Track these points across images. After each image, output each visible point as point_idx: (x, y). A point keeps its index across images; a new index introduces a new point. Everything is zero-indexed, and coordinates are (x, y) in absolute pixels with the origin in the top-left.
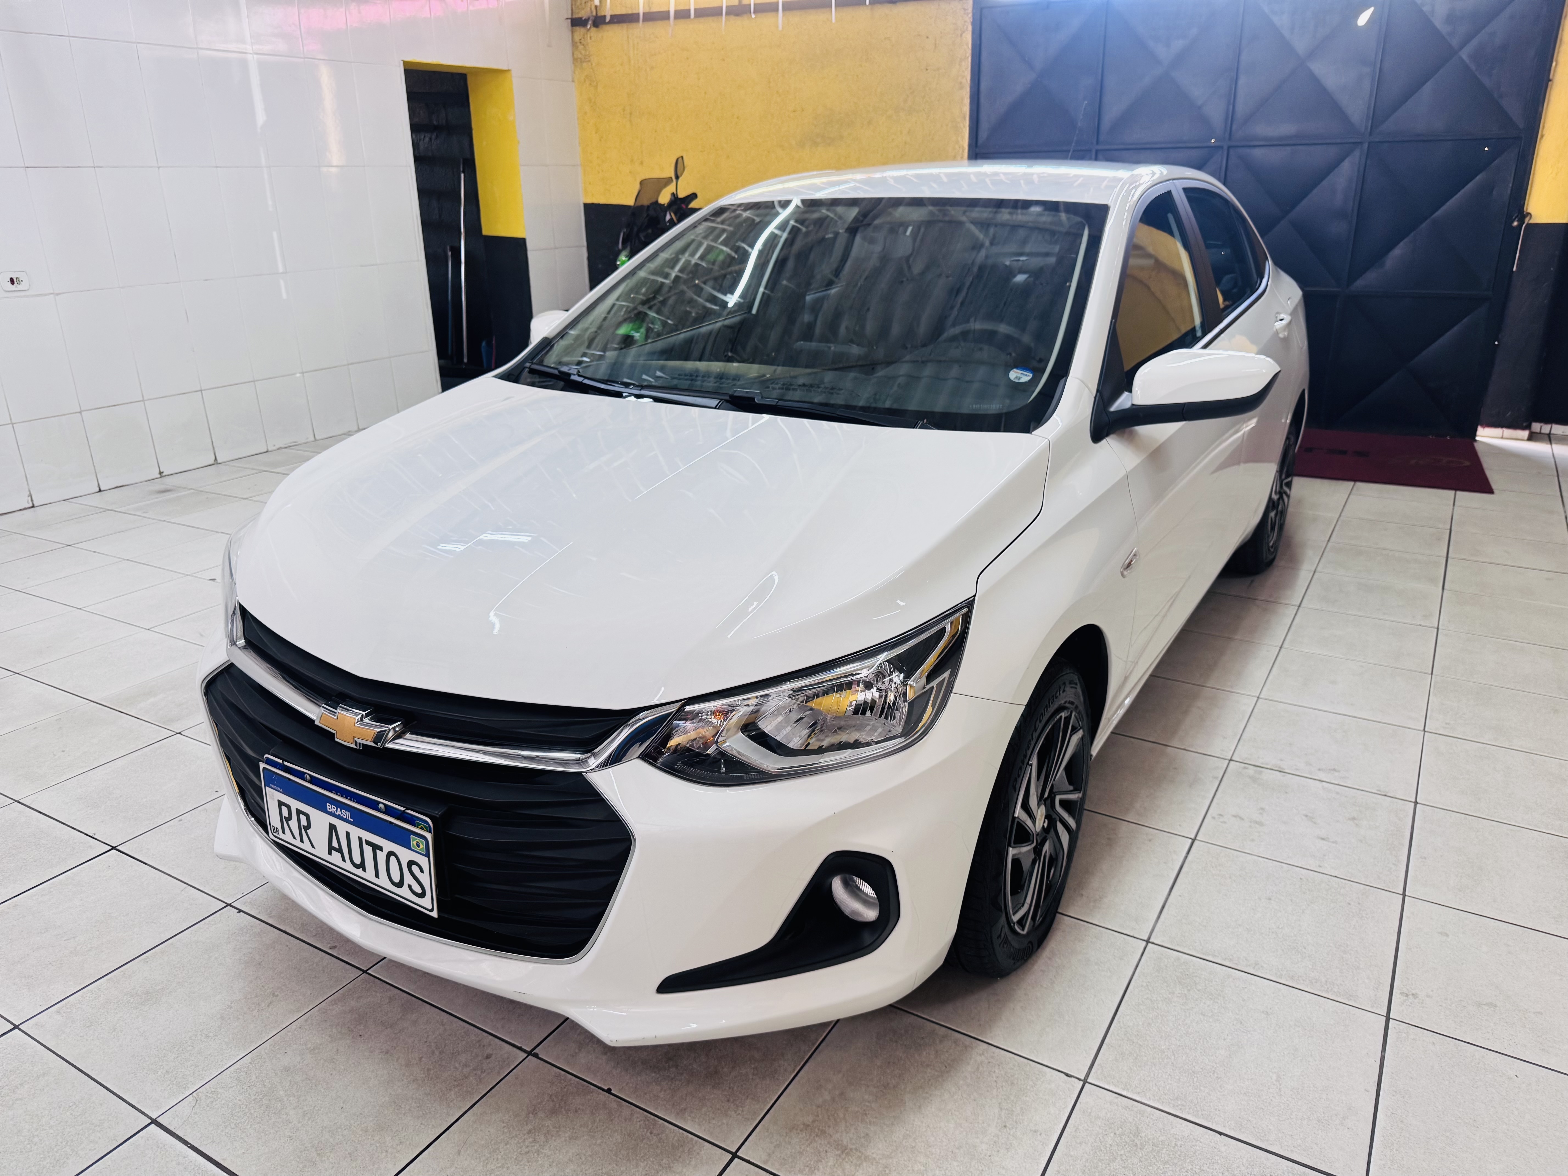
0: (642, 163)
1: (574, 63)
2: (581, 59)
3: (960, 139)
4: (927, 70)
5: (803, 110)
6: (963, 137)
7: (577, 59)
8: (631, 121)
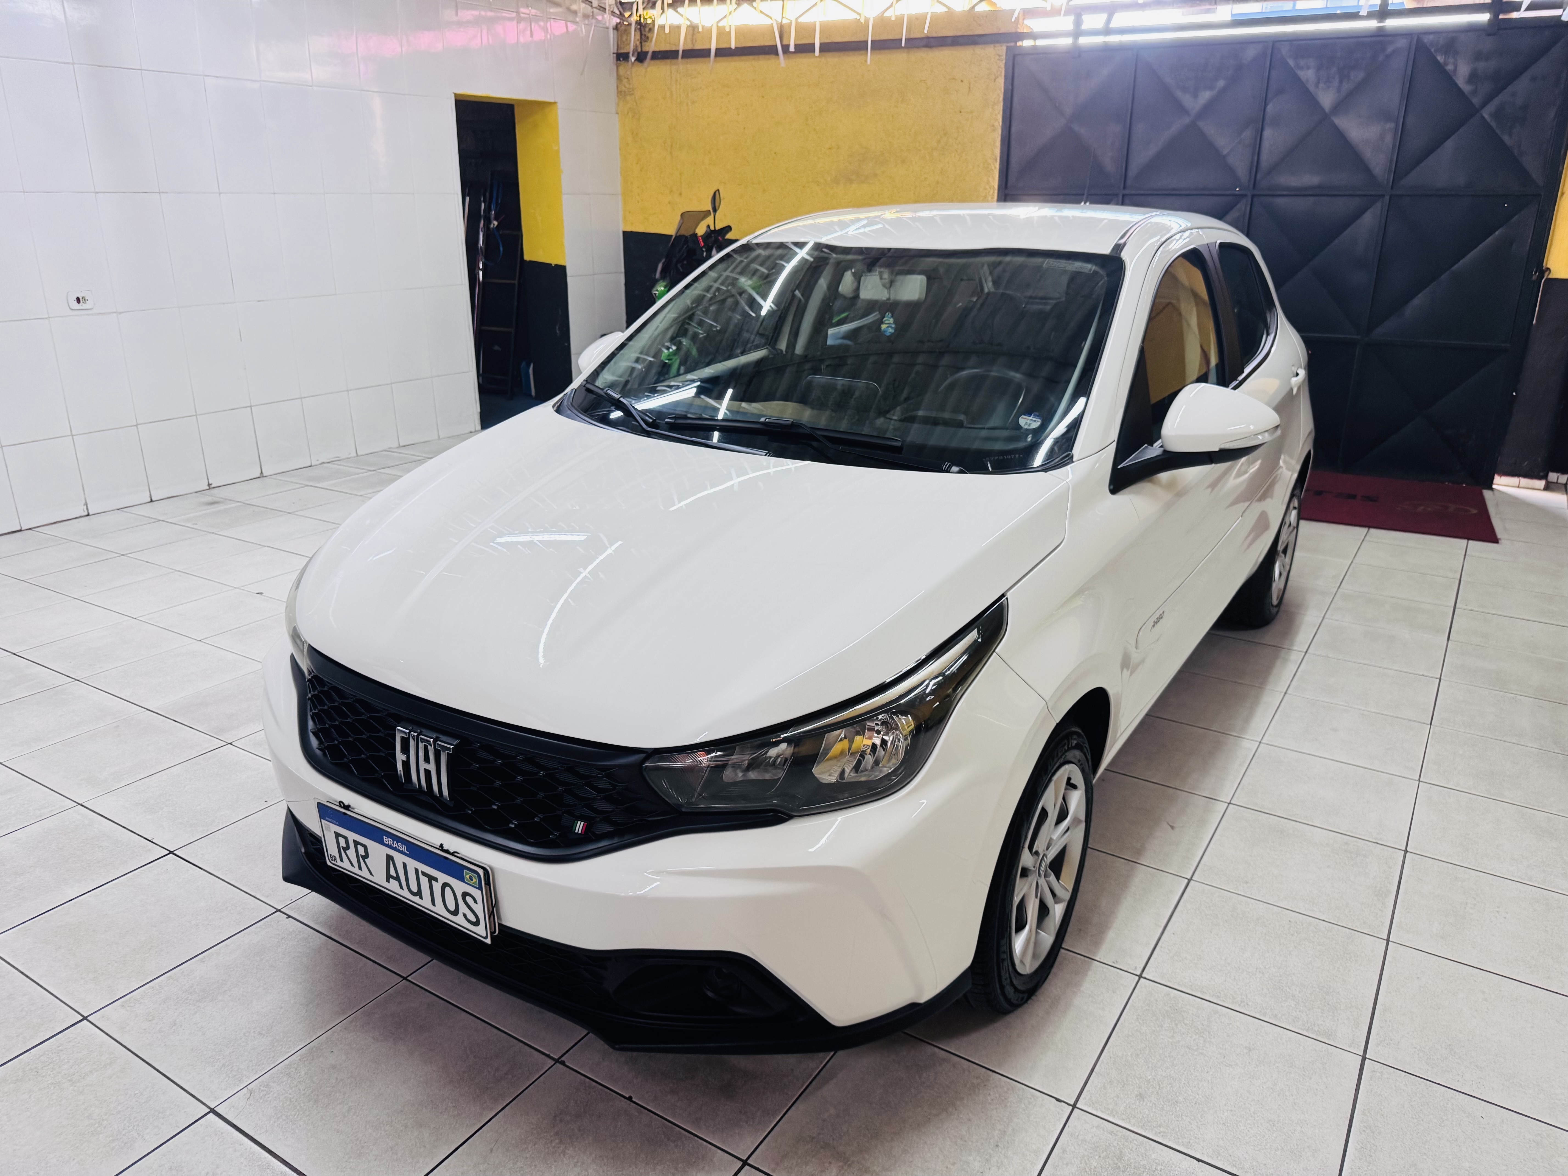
0: (680, 194)
1: (618, 96)
2: (625, 92)
3: (991, 180)
4: (961, 112)
5: (838, 148)
6: (994, 178)
7: (621, 92)
8: (671, 153)
